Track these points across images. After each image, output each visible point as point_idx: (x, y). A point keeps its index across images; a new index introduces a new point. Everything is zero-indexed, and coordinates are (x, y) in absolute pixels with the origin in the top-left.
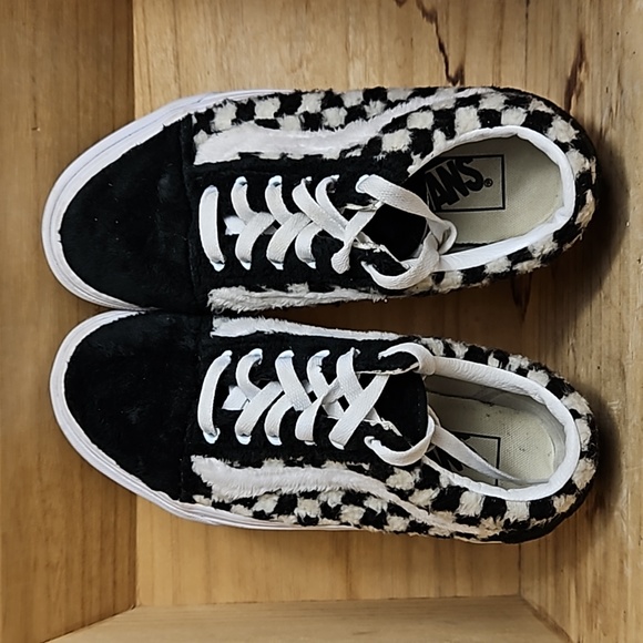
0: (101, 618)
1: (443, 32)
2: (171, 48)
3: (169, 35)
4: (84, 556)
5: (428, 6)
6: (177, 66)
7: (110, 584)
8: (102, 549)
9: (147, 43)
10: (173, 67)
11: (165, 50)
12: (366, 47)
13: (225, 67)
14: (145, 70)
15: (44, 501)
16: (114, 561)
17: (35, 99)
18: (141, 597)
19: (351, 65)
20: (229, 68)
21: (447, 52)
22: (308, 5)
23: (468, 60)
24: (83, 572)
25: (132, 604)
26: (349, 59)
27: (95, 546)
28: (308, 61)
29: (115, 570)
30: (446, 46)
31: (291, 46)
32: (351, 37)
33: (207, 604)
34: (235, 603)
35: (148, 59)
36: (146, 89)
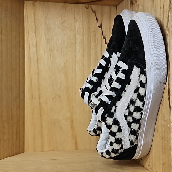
0: (16, 154)
1: (97, 15)
3: (33, 15)
4: (12, 139)
5: (94, 10)
6: (35, 22)
7: (18, 146)
8: (16, 137)
9: (27, 16)
10: (34, 22)
11: (32, 18)
12: (79, 19)
13: (46, 22)
14: (27, 22)
15: (3, 124)
16: (19, 140)
17: (1, 28)
18: (26, 150)
19: (76, 23)
21: (98, 20)
22: (66, 9)
23: (103, 22)
24: (12, 143)
25: (23, 151)
26: (75, 21)
27: (15, 136)
28: (66, 22)
29: (19, 143)
30: (98, 19)
31: (62, 18)
32: (76, 16)
33: (42, 151)
34: (49, 151)
35: (28, 20)
36: (27, 27)
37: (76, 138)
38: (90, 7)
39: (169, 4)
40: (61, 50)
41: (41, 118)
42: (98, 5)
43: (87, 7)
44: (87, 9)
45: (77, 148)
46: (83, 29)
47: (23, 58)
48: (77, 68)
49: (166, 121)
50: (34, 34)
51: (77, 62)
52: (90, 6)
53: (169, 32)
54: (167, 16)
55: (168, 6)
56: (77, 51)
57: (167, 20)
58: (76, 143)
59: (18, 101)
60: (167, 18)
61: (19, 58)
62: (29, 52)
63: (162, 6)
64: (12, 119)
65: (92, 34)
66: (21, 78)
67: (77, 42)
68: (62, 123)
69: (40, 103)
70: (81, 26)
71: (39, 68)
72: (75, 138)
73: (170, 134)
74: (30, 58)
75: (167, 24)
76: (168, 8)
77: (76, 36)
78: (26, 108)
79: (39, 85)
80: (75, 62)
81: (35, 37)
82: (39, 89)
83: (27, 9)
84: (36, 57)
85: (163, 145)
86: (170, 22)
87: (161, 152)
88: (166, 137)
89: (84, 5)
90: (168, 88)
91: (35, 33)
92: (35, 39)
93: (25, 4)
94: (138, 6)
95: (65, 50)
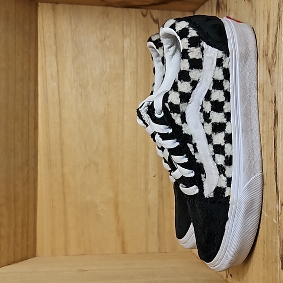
0: (22, 260)
2: (53, 31)
3: (52, 26)
4: (15, 234)
5: (155, 18)
6: (55, 38)
7: (26, 247)
8: (22, 232)
9: (43, 29)
10: (54, 39)
11: (51, 32)
12: (131, 33)
13: (75, 39)
14: (42, 39)
16: (27, 237)
18: (38, 252)
19: (125, 40)
20: (76, 39)
22: (108, 16)
24: (15, 241)
25: (34, 255)
27: (19, 230)
28: (108, 38)
29: (28, 241)
31: (101, 32)
32: (125, 29)
33: (66, 255)
34: (77, 255)
35: (44, 36)
36: (43, 48)
37: (123, 235)
38: (149, 14)
39: (277, 13)
40: (100, 86)
41: (64, 199)
42: (163, 10)
43: (144, 13)
44: (144, 16)
45: (124, 251)
46: (137, 50)
47: (35, 99)
48: (125, 117)
49: (271, 212)
50: (54, 58)
51: (126, 105)
52: (150, 12)
53: (277, 60)
54: (275, 33)
55: (276, 15)
56: (126, 87)
57: (274, 38)
58: (123, 243)
59: (26, 171)
60: (274, 37)
61: (29, 100)
62: (45, 89)
63: (266, 14)
64: (15, 201)
66: (32, 133)
67: (126, 73)
68: (100, 208)
69: (63, 175)
70: (134, 45)
71: (63, 116)
72: (121, 233)
73: (276, 235)
74: (46, 99)
75: (274, 45)
76: (276, 19)
77: (125, 62)
78: (39, 183)
79: (62, 144)
80: (123, 106)
81: (55, 64)
82: (61, 150)
83: (42, 16)
84: (57, 96)
85: (265, 253)
86: (279, 43)
87: (262, 266)
88: (270, 239)
89: (139, 11)
90: (275, 156)
91: (56, 57)
92: (56, 68)
93: (39, 9)
94: (228, 13)
95: (107, 85)
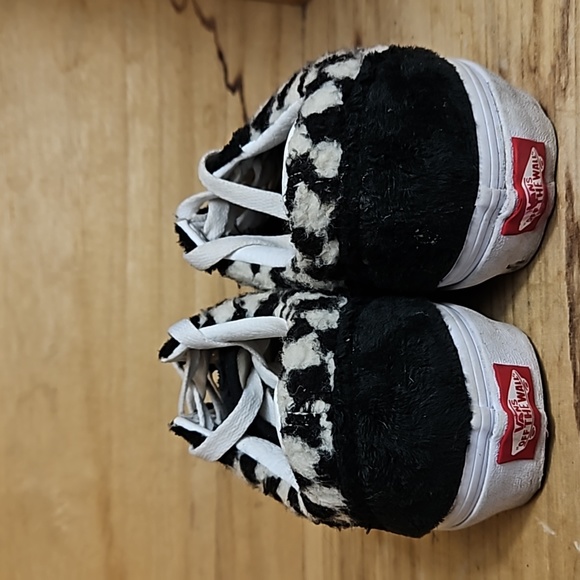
1: (221, 40)
19: (128, 67)
21: (225, 60)
26: (127, 62)
28: (85, 60)
30: (224, 54)
31: (66, 45)
32: (128, 40)
40: (62, 183)
43: (179, 3)
44: (179, 9)
46: (162, 94)
48: (131, 266)
49: (564, 522)
53: (572, 77)
56: (133, 189)
57: (558, 19)
60: (559, 13)
65: (199, 119)
67: (132, 152)
75: (559, 40)
77: (130, 126)
80: (125, 238)
95: (81, 182)
